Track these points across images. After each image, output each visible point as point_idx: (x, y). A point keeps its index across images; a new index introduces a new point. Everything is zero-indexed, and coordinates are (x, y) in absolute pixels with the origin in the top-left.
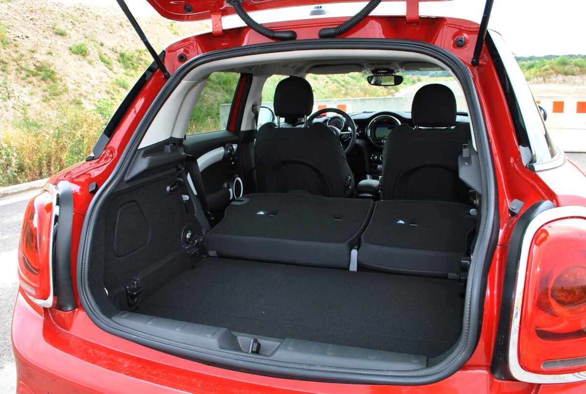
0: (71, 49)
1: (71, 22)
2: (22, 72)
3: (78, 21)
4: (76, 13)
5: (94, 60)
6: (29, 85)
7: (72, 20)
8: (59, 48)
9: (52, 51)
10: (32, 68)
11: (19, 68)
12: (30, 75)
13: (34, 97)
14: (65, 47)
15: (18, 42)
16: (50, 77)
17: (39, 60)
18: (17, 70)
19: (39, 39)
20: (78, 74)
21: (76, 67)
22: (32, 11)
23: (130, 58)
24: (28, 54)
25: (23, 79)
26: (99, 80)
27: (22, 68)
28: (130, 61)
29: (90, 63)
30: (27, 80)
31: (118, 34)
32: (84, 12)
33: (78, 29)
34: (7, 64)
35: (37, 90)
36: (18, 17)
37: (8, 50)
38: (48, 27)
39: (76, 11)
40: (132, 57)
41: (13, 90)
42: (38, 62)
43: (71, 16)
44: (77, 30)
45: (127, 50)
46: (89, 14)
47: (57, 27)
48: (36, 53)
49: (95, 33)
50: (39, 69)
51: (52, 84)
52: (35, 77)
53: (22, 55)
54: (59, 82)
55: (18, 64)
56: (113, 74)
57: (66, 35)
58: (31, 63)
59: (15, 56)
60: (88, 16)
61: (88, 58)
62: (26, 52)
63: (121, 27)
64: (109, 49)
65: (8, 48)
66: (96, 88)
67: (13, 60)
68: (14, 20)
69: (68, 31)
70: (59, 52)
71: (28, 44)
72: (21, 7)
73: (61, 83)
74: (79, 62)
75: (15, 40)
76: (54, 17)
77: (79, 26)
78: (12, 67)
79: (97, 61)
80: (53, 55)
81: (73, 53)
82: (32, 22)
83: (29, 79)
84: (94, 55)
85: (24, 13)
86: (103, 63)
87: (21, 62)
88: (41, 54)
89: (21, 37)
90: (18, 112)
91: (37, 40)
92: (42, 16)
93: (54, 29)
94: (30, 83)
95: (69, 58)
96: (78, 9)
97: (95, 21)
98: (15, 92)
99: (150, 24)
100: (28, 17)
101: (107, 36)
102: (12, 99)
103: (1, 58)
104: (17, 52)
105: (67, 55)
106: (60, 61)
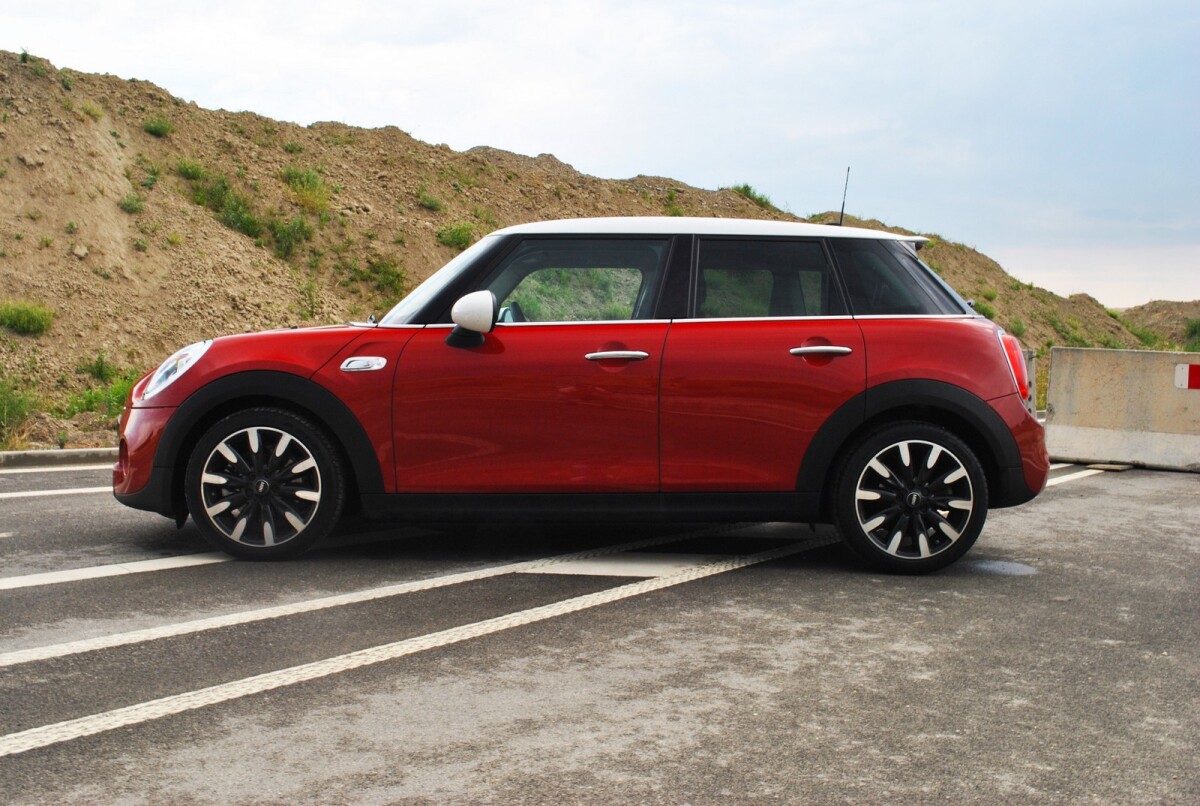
0: (440, 236)
1: (454, 186)
2: (345, 272)
3: (468, 183)
4: (467, 169)
6: (353, 296)
7: (457, 183)
8: (420, 232)
9: (405, 239)
10: (363, 266)
11: (340, 265)
12: (358, 278)
14: (431, 231)
15: (347, 218)
16: (391, 284)
17: (378, 252)
18: (336, 267)
19: (385, 215)
22: (385, 162)
24: (361, 241)
25: (344, 285)
27: (347, 266)
30: (349, 287)
32: (483, 167)
33: (465, 199)
34: (321, 255)
35: (364, 306)
36: (357, 173)
37: (327, 231)
38: (408, 193)
39: (468, 164)
41: (322, 302)
42: (376, 255)
43: (457, 173)
44: (462, 202)
46: (494, 171)
47: (424, 194)
48: (378, 239)
49: (496, 208)
50: (374, 269)
51: (393, 298)
52: (364, 283)
53: (350, 242)
55: (340, 258)
57: (439, 210)
58: (364, 256)
59: (337, 242)
60: (490, 175)
62: (358, 237)
63: (557, 198)
65: (329, 228)
67: (333, 250)
68: (349, 178)
69: (445, 203)
70: (417, 240)
71: (365, 222)
72: (369, 154)
75: (342, 214)
76: (423, 174)
77: (468, 194)
78: (329, 262)
80: (406, 245)
81: (442, 243)
82: (381, 183)
83: (354, 286)
85: (370, 166)
87: (346, 254)
88: (383, 242)
89: (355, 209)
91: (381, 215)
92: (402, 172)
93: (418, 196)
94: (354, 292)
95: (433, 254)
96: (473, 161)
97: (502, 185)
98: (325, 307)
99: (619, 195)
100: (376, 173)
101: (520, 214)
102: (317, 317)
103: (312, 245)
104: (342, 235)
105: (432, 246)
106: (415, 257)
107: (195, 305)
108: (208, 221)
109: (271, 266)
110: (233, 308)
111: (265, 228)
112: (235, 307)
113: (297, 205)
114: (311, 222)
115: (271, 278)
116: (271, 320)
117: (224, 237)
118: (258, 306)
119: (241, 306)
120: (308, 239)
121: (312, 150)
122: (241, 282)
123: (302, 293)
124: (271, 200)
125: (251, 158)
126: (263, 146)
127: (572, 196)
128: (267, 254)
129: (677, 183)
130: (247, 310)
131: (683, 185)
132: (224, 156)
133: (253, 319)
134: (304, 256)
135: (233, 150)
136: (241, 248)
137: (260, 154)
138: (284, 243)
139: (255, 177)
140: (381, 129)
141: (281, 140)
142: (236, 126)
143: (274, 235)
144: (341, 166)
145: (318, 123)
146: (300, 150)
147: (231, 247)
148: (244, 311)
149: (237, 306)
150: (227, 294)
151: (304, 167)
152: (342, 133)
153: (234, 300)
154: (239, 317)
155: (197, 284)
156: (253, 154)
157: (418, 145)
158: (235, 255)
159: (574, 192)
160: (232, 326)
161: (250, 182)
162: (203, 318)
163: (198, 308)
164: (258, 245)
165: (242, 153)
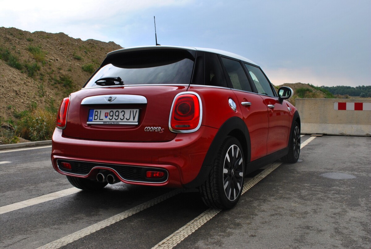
0: (83, 68)
1: (85, 52)
2: (52, 81)
3: (89, 51)
4: (88, 46)
6: (56, 89)
7: (86, 51)
8: (76, 67)
9: (71, 69)
10: (58, 79)
11: (50, 79)
12: (57, 83)
13: (58, 96)
14: (80, 66)
15: (51, 63)
16: (68, 85)
17: (63, 74)
18: (49, 79)
19: (64, 61)
21: (85, 79)
22: (61, 44)
24: (57, 70)
25: (52, 85)
27: (52, 79)
30: (55, 86)
32: (93, 46)
33: (89, 56)
34: (43, 75)
35: (60, 92)
36: (52, 48)
37: (45, 67)
38: (70, 54)
39: (88, 45)
41: (46, 91)
42: (62, 75)
43: (85, 48)
44: (88, 57)
46: (97, 47)
47: (76, 54)
48: (62, 70)
49: (99, 59)
50: (63, 79)
51: (70, 89)
52: (59, 84)
53: (53, 71)
54: (74, 88)
55: (50, 76)
57: (81, 60)
58: (58, 76)
59: (49, 71)
65: (45, 66)
67: (48, 74)
68: (50, 50)
69: (83, 57)
70: (75, 70)
71: (57, 64)
72: (55, 42)
74: (87, 76)
75: (50, 62)
76: (74, 48)
77: (90, 54)
78: (47, 77)
80: (72, 71)
81: (84, 70)
82: (61, 51)
83: (56, 85)
85: (56, 46)
87: (52, 75)
88: (64, 70)
89: (53, 60)
90: (47, 104)
91: (62, 62)
92: (67, 47)
93: (74, 55)
94: (56, 87)
95: (81, 74)
96: (90, 44)
97: (100, 51)
98: (47, 93)
100: (58, 48)
102: (45, 97)
103: (41, 72)
104: (50, 69)
105: (81, 71)
106: (75, 75)
107: (3, 94)
108: (4, 65)
109: (27, 79)
110: (16, 94)
111: (24, 67)
112: (17, 94)
113: (34, 59)
114: (40, 64)
115: (28, 84)
116: (30, 98)
117: (10, 70)
118: (25, 93)
119: (19, 94)
120: (39, 70)
121: (37, 41)
122: (17, 85)
123: (39, 88)
124: (25, 57)
125: (16, 43)
126: (20, 39)
128: (25, 76)
130: (21, 95)
132: (7, 42)
133: (23, 98)
134: (38, 76)
135: (10, 40)
136: (16, 74)
137: (19, 42)
138: (31, 72)
139: (19, 49)
140: (58, 33)
141: (26, 37)
142: (10, 32)
143: (27, 69)
144: (47, 46)
145: (36, 32)
146: (33, 40)
147: (13, 73)
148: (20, 95)
149: (18, 94)
150: (14, 90)
151: (34, 45)
152: (45, 35)
153: (16, 91)
154: (19, 97)
155: (3, 86)
156: (17, 42)
157: (71, 39)
158: (14, 76)
160: (16, 101)
161: (17, 51)
162: (6, 98)
163: (4, 95)
164: (22, 72)
165: (13, 41)
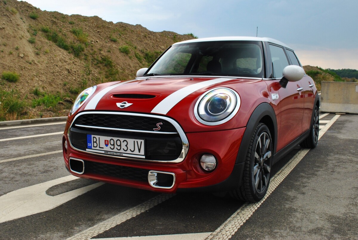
0: (120, 50)
1: (119, 34)
2: (95, 61)
3: (122, 34)
4: (121, 29)
5: (132, 56)
6: (98, 68)
7: (119, 33)
8: (114, 49)
9: (110, 51)
10: (100, 59)
12: (99, 62)
13: (101, 75)
14: (117, 48)
15: (93, 44)
16: (109, 64)
17: (104, 55)
18: (92, 59)
20: (124, 64)
21: (123, 60)
22: (98, 27)
23: (151, 56)
24: (98, 51)
25: (96, 65)
26: (135, 68)
27: (95, 59)
28: (151, 58)
29: (130, 58)
30: (97, 66)
31: (144, 42)
32: (125, 29)
34: (87, 56)
35: (103, 71)
36: (91, 30)
37: (88, 48)
38: (107, 37)
39: (121, 28)
40: (152, 56)
42: (103, 56)
43: (118, 30)
44: (122, 39)
45: (149, 52)
46: (128, 30)
47: (112, 37)
48: (102, 51)
49: (132, 41)
50: (104, 60)
51: (110, 68)
52: (101, 64)
53: (95, 52)
54: (114, 68)
55: (93, 57)
56: (142, 65)
57: (117, 42)
58: (100, 56)
59: (91, 52)
60: (127, 31)
61: (129, 55)
62: (97, 50)
63: (145, 38)
64: (139, 50)
65: (88, 47)
66: (133, 72)
67: (90, 54)
68: (89, 32)
69: (118, 40)
70: (114, 51)
71: (98, 45)
72: (92, 24)
73: (115, 68)
74: (124, 57)
75: (91, 43)
76: (110, 31)
77: (123, 37)
78: (90, 58)
79: (134, 57)
80: (111, 52)
81: (121, 52)
82: (98, 34)
83: (99, 65)
84: (132, 54)
85: (94, 28)
86: (137, 59)
87: (94, 55)
88: (104, 51)
89: (94, 41)
90: (94, 82)
91: (102, 43)
92: (104, 30)
93: (110, 37)
94: (99, 67)
95: (119, 55)
96: (122, 26)
97: (131, 34)
98: (92, 71)
99: (162, 37)
100: (96, 30)
101: (139, 43)
102: (91, 75)
103: (85, 53)
104: (92, 50)
105: (119, 53)
106: (114, 56)
107: (58, 72)
108: (54, 46)
109: (75, 60)
110: (68, 72)
111: (70, 48)
112: (69, 72)
113: (78, 40)
114: (83, 46)
115: (76, 63)
116: (79, 76)
117: (60, 51)
118: (75, 72)
119: (71, 72)
120: (83, 51)
121: (77, 24)
122: (68, 64)
123: (85, 67)
124: (70, 39)
125: (61, 26)
126: (63, 22)
127: (150, 37)
128: (72, 56)
129: (175, 33)
130: (73, 73)
131: (177, 34)
132: (54, 25)
133: (75, 76)
134: (83, 56)
135: (56, 23)
136: (65, 54)
137: (63, 25)
138: (77, 52)
139: (65, 32)
140: (93, 17)
141: (68, 20)
142: (54, 16)
143: (73, 50)
144: (86, 28)
145: (73, 15)
146: (74, 23)
147: (62, 54)
148: (72, 73)
149: (70, 72)
150: (66, 68)
151: (77, 29)
152: (82, 18)
153: (68, 70)
154: (71, 75)
155: (57, 65)
156: (62, 25)
157: (105, 22)
158: (64, 56)
159: (149, 36)
160: (70, 78)
161: (63, 33)
162: (61, 76)
163: (59, 73)
164: (69, 53)
165: (59, 24)
